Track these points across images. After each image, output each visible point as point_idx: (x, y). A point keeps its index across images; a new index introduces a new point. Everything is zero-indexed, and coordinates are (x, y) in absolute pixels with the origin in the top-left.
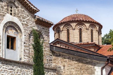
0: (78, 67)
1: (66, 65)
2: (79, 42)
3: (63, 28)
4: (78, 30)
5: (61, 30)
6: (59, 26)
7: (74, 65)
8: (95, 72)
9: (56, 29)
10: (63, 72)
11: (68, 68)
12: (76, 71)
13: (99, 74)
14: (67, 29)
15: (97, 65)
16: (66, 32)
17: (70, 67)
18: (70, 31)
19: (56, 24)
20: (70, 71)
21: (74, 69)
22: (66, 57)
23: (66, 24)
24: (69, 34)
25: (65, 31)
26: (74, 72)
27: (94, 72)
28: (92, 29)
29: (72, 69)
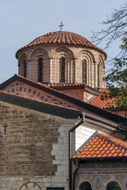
0: (30, 129)
1: (8, 125)
3: (32, 55)
4: (58, 61)
5: (28, 59)
6: (26, 53)
7: (23, 125)
8: (59, 139)
9: (21, 57)
10: (4, 138)
11: (13, 130)
12: (26, 136)
13: (65, 142)
14: (38, 58)
15: (62, 125)
16: (37, 63)
17: (16, 128)
18: (44, 62)
19: (20, 49)
20: (16, 136)
21: (22, 132)
22: (9, 110)
23: (37, 49)
24: (43, 67)
25: (35, 62)
26: (23, 138)
27: (57, 139)
28: (85, 58)
29: (18, 132)
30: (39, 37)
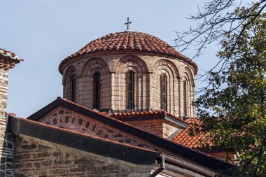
1: (48, 174)
2: (124, 108)
4: (124, 76)
5: (78, 73)
6: (74, 64)
9: (67, 71)
14: (93, 72)
15: (130, 175)
16: (92, 79)
18: (102, 78)
19: (66, 59)
23: (91, 59)
24: (100, 85)
25: (88, 79)
28: (164, 72)
30: (94, 41)
